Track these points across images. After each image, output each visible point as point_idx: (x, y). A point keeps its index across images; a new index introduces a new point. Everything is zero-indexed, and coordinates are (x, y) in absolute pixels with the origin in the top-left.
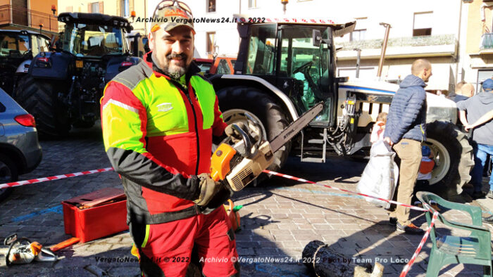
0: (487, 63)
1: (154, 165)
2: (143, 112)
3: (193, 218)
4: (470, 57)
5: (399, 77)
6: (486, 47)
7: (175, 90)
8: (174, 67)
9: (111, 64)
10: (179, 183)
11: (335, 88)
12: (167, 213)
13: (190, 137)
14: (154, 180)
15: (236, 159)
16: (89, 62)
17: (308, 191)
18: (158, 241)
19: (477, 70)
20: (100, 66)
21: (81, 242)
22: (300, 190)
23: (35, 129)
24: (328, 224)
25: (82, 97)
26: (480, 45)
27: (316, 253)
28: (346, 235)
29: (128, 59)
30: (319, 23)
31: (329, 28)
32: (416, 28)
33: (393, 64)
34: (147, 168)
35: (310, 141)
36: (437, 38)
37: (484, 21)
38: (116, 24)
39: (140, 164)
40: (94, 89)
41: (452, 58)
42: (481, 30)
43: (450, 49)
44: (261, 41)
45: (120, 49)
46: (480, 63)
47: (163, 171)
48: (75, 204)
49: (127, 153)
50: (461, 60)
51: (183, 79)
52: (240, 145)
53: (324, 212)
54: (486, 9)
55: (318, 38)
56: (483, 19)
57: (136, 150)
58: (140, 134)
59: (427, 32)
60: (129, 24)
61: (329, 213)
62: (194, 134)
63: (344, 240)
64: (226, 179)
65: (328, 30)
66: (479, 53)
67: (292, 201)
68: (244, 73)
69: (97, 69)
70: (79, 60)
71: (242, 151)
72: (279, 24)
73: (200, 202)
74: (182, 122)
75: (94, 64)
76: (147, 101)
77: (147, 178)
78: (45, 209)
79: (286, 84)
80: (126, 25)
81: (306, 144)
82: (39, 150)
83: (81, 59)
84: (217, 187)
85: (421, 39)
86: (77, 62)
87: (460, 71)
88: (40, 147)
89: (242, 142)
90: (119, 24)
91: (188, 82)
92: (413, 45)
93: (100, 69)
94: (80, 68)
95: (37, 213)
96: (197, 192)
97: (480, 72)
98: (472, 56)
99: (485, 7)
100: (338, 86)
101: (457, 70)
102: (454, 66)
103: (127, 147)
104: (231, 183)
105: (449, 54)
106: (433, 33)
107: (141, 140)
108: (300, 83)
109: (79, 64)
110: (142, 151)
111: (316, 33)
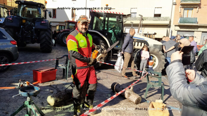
0: (181, 28)
1: (80, 55)
2: (77, 42)
3: (87, 69)
4: (174, 26)
5: (148, 32)
6: (180, 22)
7: (84, 37)
8: (83, 31)
9: (37, 22)
10: (86, 59)
11: (123, 36)
12: (81, 67)
13: (87, 49)
14: (80, 58)
15: (98, 54)
16: (28, 20)
17: (113, 71)
18: (79, 73)
19: (177, 31)
20: (32, 22)
21: (40, 83)
22: (110, 71)
23: (17, 46)
24: (119, 80)
25: (25, 34)
26: (179, 22)
27: (115, 85)
28: (124, 83)
29: (44, 20)
30: (118, 13)
31: (122, 16)
32: (155, 14)
33: (146, 27)
34: (79, 55)
35: (114, 54)
36: (163, 18)
37: (180, 12)
38: (39, 6)
39: (77, 54)
40: (30, 31)
41: (168, 26)
42: (179, 16)
43: (167, 22)
44: (97, 18)
45: (40, 16)
46: (178, 28)
47: (82, 56)
48: (38, 71)
49: (75, 51)
50: (171, 27)
51: (85, 34)
52: (99, 50)
53: (118, 77)
54: (181, 8)
55: (118, 19)
56: (180, 11)
57: (76, 51)
58: (77, 47)
59: (159, 15)
60: (44, 6)
61: (119, 77)
62: (88, 48)
63: (124, 84)
64: (96, 59)
65: (121, 16)
66: (178, 25)
67: (107, 74)
68: (92, 29)
69: (31, 23)
70: (24, 20)
71: (100, 52)
72: (105, 13)
73: (90, 63)
74: (86, 45)
75: (30, 21)
76: (78, 40)
77: (79, 57)
78: (23, 74)
79: (106, 34)
80: (43, 6)
81: (113, 55)
82: (18, 53)
83: (25, 19)
84: (94, 60)
85: (156, 18)
86: (23, 20)
87: (171, 31)
88: (18, 52)
89: (100, 50)
90: (40, 6)
91: (87, 35)
92: (154, 20)
93: (32, 24)
94: (24, 23)
95: (20, 75)
96: (90, 61)
97: (178, 32)
98: (175, 26)
99: (181, 7)
100: (124, 36)
101: (170, 30)
102: (168, 29)
103: (75, 50)
104: (97, 59)
105: (167, 24)
106: (162, 16)
107: (77, 49)
108: (111, 34)
109: (24, 21)
110: (78, 51)
111: (117, 17)
